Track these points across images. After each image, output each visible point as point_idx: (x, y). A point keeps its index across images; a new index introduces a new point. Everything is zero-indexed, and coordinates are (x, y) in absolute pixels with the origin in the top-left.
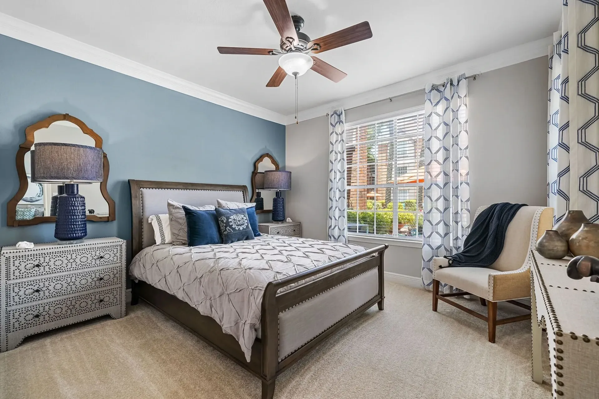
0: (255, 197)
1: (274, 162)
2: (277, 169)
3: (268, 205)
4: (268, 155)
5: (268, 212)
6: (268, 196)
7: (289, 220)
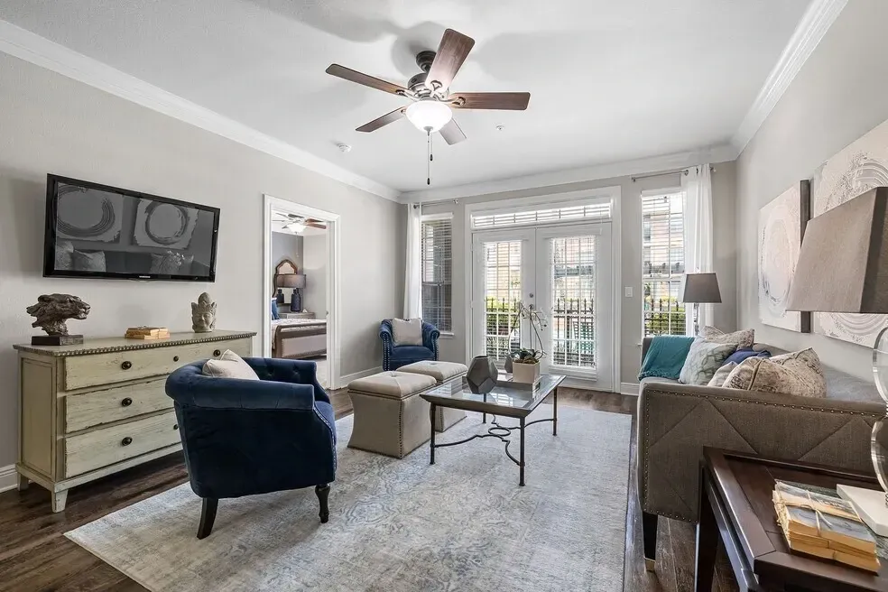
0: (277, 293)
1: (293, 266)
2: (296, 272)
3: (288, 300)
4: (287, 261)
5: (288, 305)
6: (288, 293)
7: (305, 311)
